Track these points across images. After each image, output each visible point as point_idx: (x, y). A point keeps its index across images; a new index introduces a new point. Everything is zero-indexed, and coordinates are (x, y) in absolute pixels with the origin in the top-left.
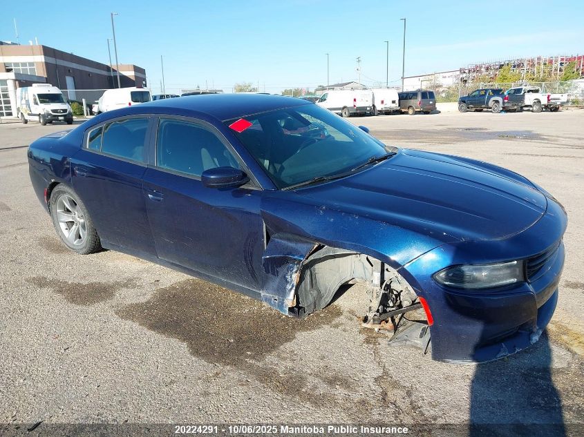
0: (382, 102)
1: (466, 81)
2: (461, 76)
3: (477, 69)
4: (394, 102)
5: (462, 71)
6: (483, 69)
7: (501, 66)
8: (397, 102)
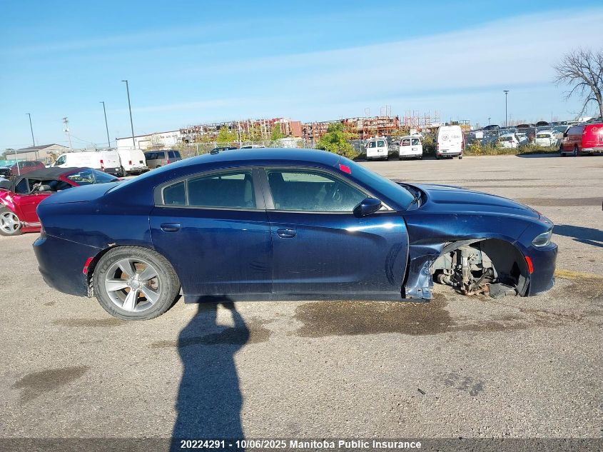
0: (130, 162)
1: (187, 141)
2: (182, 136)
3: (195, 130)
4: (141, 162)
5: (182, 131)
6: (201, 130)
7: (218, 128)
8: (144, 162)
